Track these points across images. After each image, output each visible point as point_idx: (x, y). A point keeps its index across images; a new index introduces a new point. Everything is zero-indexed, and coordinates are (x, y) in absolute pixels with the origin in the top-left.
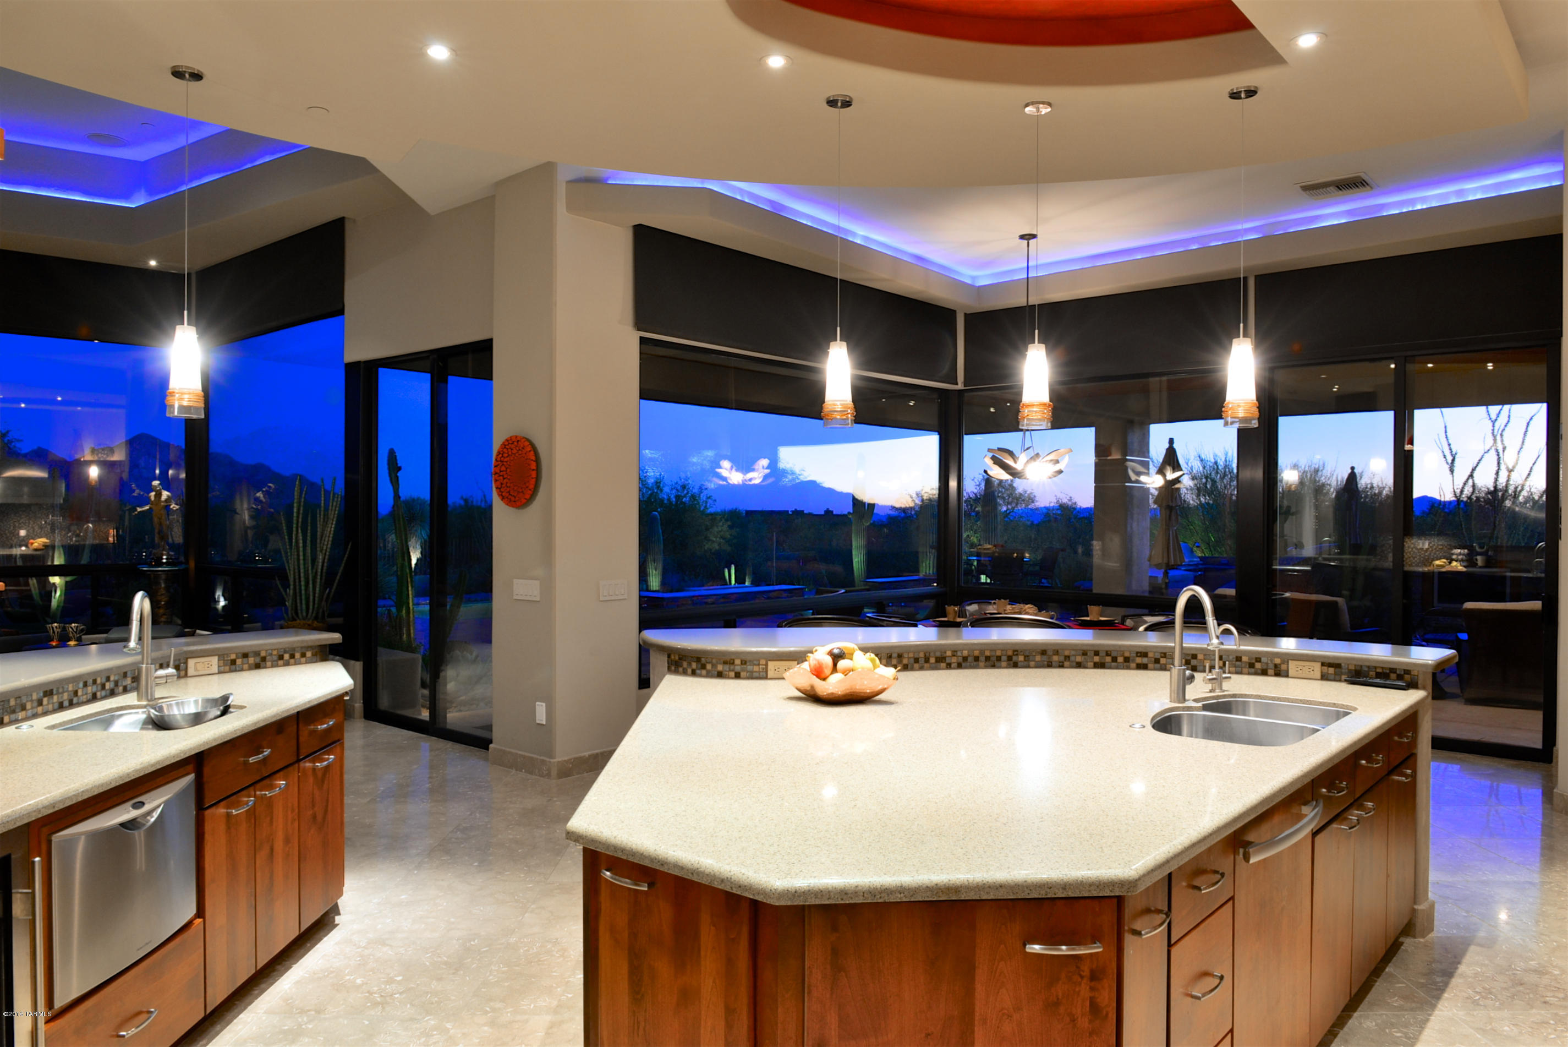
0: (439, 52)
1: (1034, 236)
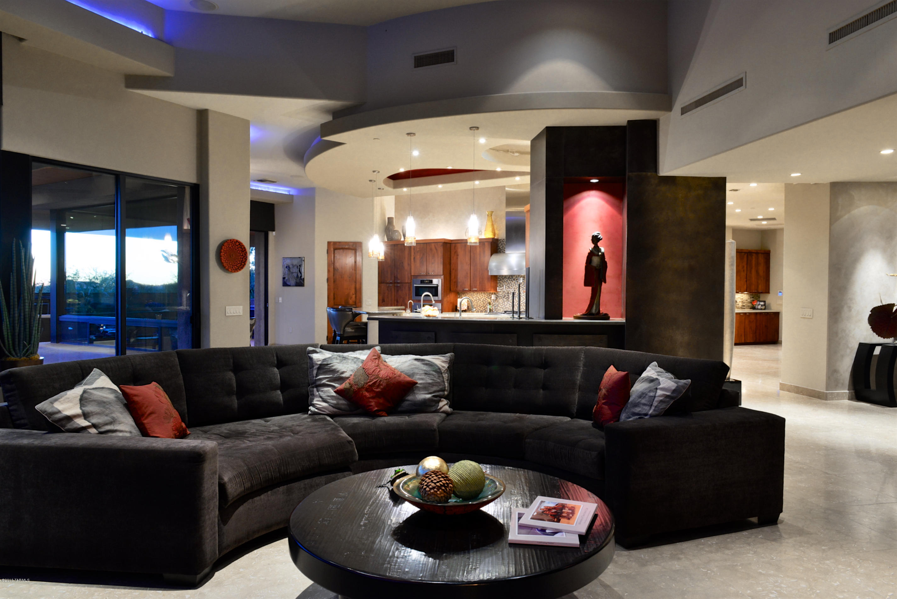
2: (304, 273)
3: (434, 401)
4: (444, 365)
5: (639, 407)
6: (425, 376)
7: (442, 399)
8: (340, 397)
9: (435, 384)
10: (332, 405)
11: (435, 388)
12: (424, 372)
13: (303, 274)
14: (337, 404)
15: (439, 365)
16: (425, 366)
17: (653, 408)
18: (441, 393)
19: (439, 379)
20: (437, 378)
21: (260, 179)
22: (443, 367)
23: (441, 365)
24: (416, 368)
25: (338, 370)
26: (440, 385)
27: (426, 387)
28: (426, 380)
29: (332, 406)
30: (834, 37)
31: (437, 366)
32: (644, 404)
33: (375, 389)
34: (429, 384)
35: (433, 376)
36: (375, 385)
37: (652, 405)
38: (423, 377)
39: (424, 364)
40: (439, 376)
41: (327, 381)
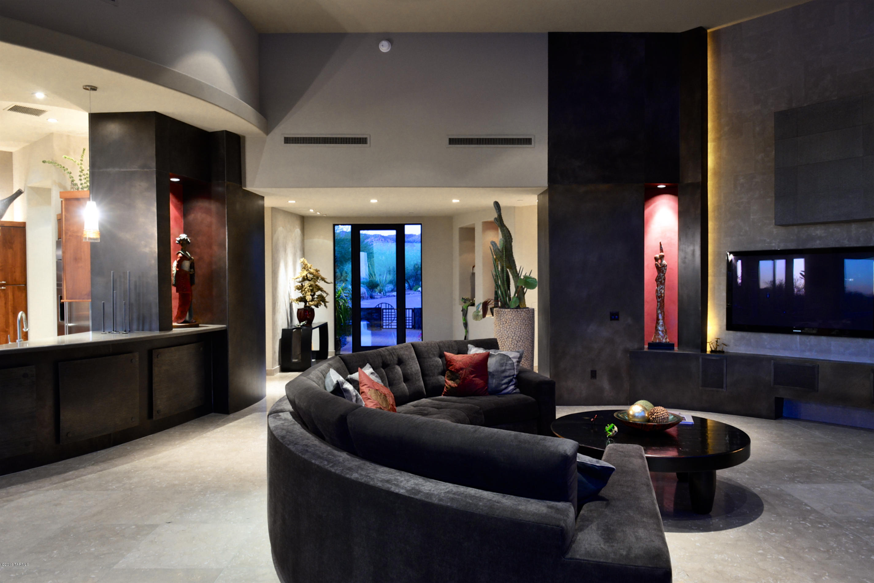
5: (507, 372)
17: (515, 370)
30: (452, 141)
32: (510, 369)
37: (514, 369)
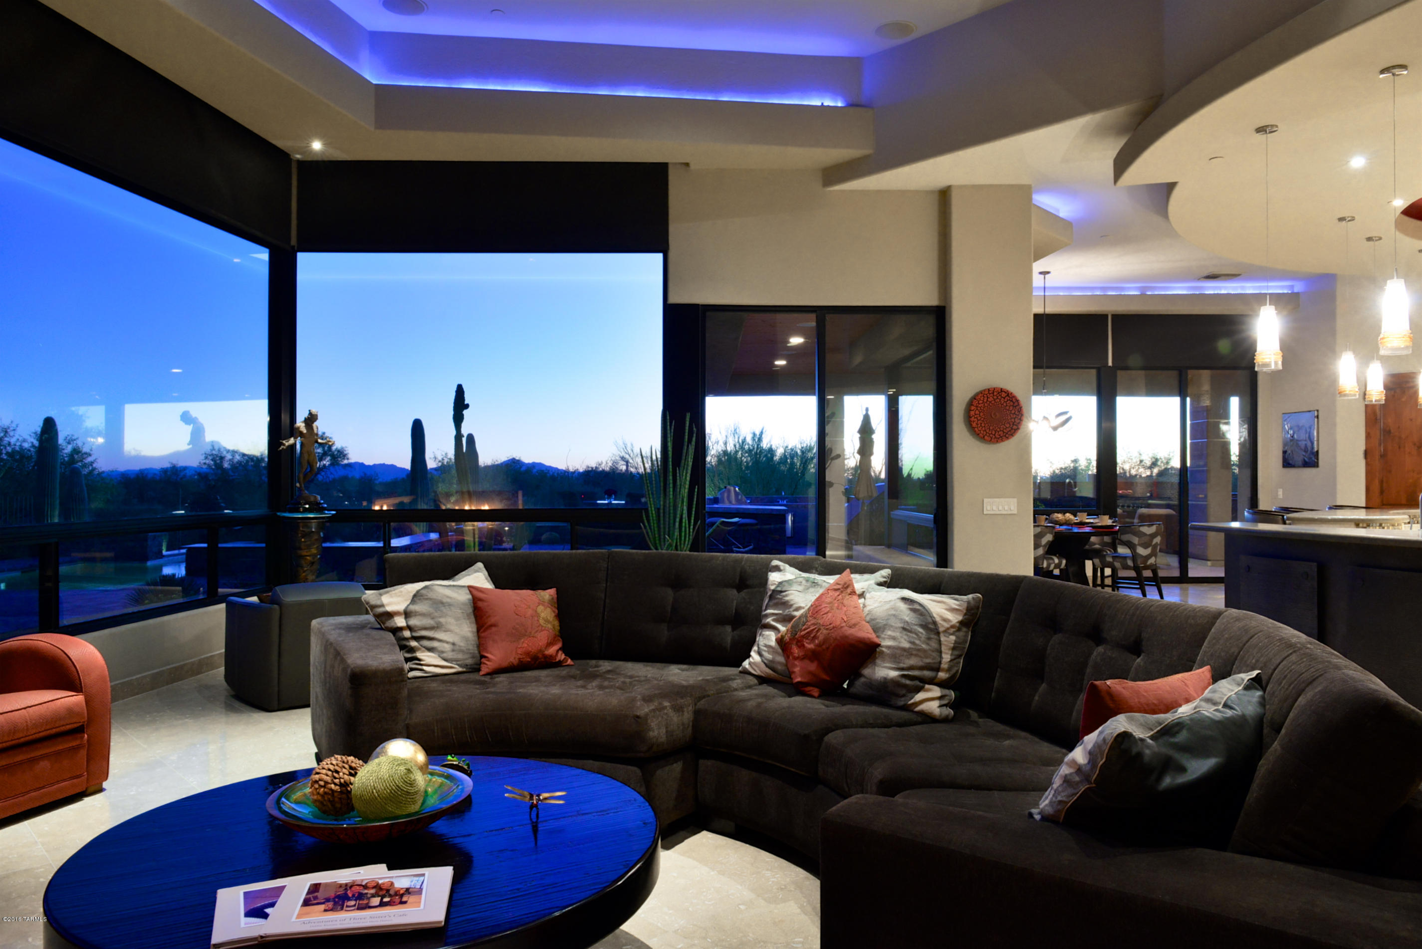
0: (1358, 162)
1: (1048, 273)
2: (1318, 440)
3: (905, 686)
4: (950, 616)
6: (901, 633)
7: (927, 686)
8: (780, 650)
9: (914, 652)
10: (766, 661)
11: (912, 661)
12: (902, 625)
13: (1315, 443)
14: (772, 661)
15: (935, 615)
16: (912, 614)
18: (927, 674)
19: (928, 644)
20: (924, 642)
21: (1206, 274)
22: (945, 620)
23: (941, 617)
24: (894, 615)
25: (792, 603)
26: (927, 658)
27: (897, 655)
28: (900, 642)
29: (765, 663)
31: (932, 617)
33: (807, 643)
34: (904, 649)
35: (914, 636)
36: (809, 636)
38: (897, 634)
39: (911, 610)
40: (929, 639)
41: (774, 620)
